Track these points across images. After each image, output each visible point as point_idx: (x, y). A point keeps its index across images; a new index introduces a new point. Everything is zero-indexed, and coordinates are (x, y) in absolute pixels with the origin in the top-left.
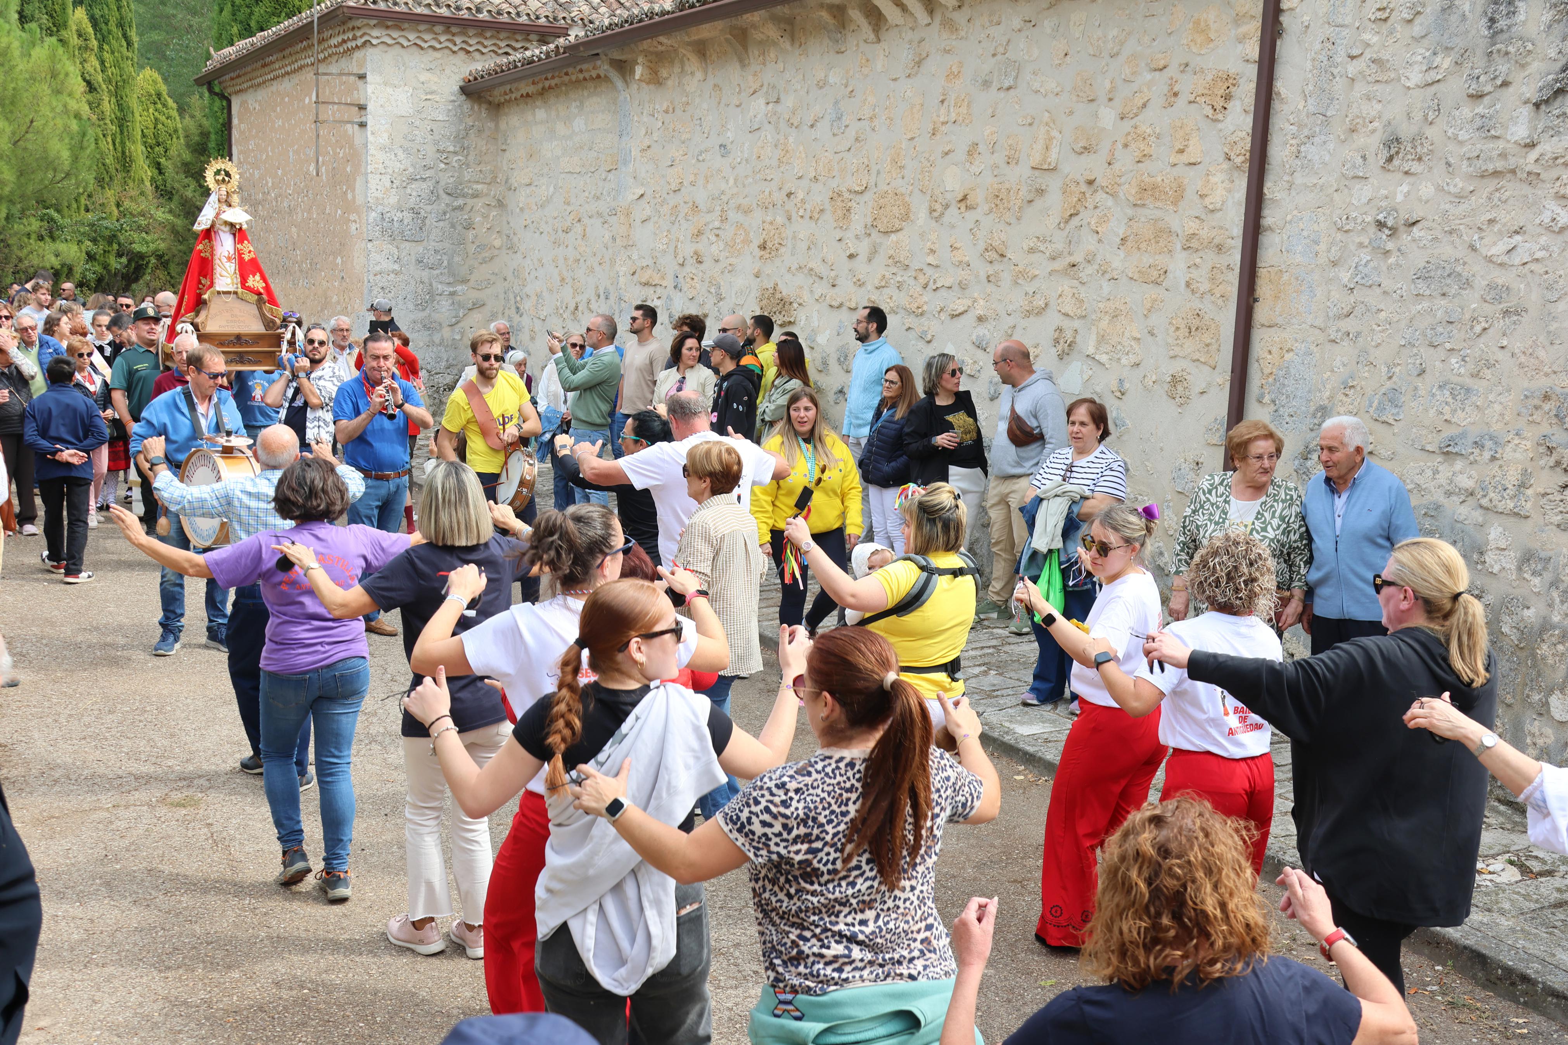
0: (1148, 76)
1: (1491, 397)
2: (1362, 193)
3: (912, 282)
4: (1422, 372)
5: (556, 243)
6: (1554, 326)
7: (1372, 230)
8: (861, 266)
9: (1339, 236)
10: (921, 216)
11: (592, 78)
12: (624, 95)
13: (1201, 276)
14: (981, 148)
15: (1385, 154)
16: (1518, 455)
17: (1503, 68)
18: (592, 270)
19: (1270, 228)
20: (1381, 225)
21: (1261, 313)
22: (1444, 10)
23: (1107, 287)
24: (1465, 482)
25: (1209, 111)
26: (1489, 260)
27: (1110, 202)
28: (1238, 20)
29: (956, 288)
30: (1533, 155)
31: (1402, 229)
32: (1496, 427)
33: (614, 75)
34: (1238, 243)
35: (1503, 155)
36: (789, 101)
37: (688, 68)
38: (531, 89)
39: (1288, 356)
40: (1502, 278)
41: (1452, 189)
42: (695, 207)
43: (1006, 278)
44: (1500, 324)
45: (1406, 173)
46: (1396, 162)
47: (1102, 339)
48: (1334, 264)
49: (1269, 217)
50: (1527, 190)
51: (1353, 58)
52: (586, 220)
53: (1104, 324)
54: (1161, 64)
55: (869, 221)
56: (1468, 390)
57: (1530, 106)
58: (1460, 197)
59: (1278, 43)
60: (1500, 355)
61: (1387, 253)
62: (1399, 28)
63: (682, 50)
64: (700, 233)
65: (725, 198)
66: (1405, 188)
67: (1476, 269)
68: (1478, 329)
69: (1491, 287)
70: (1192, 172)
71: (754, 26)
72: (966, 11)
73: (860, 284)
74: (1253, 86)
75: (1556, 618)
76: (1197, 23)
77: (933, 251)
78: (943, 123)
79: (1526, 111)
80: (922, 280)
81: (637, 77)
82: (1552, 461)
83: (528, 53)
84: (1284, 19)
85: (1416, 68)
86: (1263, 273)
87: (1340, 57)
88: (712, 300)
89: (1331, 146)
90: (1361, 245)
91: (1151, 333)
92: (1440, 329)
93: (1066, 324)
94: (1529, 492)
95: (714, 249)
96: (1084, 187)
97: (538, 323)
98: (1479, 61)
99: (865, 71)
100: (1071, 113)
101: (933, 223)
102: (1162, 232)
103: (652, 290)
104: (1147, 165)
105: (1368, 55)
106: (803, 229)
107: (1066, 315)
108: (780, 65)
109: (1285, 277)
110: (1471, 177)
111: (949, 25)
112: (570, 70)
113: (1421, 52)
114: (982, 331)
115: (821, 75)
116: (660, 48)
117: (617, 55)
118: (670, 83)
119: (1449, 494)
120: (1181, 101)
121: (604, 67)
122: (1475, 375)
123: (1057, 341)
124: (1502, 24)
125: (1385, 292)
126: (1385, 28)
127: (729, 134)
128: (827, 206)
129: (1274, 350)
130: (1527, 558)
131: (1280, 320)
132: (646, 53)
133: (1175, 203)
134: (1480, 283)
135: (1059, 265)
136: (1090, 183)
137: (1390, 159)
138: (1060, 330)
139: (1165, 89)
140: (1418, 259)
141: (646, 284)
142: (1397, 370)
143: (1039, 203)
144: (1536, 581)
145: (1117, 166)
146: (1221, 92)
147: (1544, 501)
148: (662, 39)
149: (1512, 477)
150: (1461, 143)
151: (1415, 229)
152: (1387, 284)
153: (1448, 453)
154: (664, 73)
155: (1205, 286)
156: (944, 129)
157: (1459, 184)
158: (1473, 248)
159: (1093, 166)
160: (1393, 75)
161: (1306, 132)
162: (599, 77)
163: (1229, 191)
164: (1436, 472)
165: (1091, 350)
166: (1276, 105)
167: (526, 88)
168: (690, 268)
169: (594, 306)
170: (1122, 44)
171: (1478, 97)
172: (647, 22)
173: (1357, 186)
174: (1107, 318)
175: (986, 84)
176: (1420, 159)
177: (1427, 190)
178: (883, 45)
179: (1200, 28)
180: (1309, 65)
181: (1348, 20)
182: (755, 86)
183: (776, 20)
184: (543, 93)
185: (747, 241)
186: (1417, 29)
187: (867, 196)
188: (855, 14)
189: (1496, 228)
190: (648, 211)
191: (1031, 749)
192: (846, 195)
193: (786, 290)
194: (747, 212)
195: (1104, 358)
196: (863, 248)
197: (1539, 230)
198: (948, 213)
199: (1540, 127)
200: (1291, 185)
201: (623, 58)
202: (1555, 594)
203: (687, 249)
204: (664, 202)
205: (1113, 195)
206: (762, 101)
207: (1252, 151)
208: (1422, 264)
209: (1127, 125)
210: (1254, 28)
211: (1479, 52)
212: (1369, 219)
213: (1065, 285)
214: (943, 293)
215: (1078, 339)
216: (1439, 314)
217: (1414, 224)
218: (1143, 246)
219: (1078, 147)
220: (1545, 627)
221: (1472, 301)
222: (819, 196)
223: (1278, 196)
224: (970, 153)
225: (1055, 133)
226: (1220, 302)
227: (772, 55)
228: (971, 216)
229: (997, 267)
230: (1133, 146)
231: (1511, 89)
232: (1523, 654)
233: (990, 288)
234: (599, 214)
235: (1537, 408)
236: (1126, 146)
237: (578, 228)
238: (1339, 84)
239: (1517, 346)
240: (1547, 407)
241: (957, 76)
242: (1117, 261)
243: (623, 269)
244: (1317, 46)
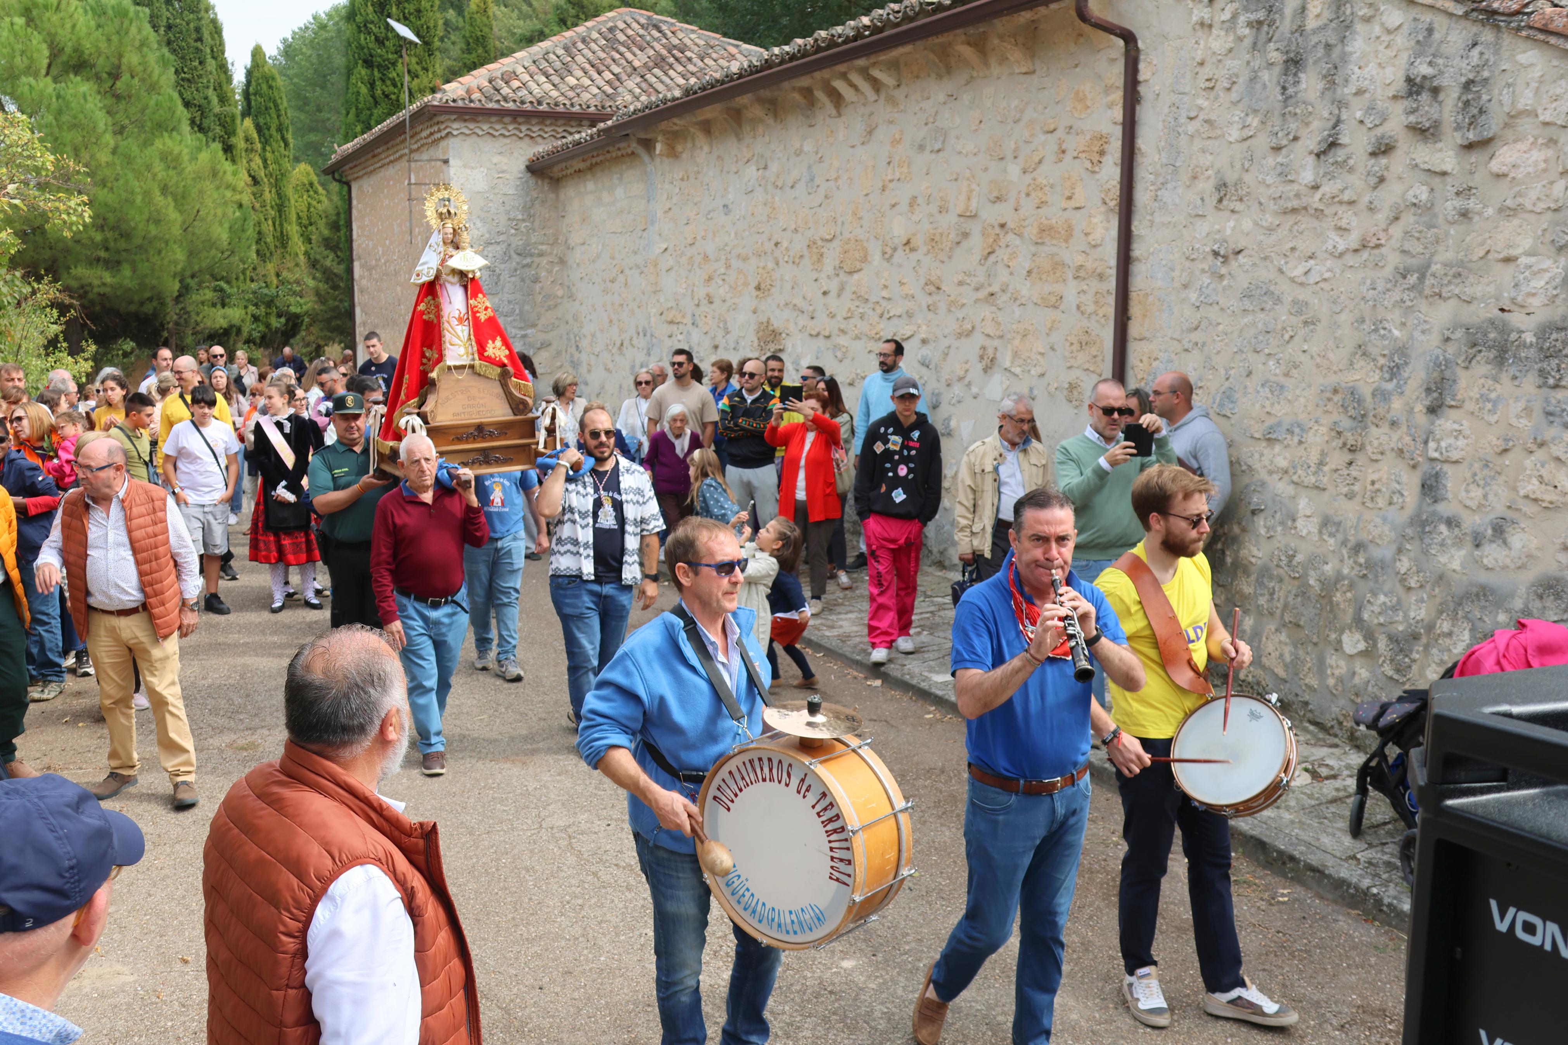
0: (1043, 137)
1: (1298, 392)
2: (1203, 228)
3: (871, 312)
4: (1249, 374)
5: (606, 291)
6: (1339, 333)
7: (1211, 258)
8: (831, 299)
9: (1188, 264)
10: (876, 258)
11: (628, 155)
12: (650, 168)
13: (1088, 300)
14: (920, 200)
15: (1216, 196)
16: (1318, 439)
17: (1293, 126)
18: (632, 312)
19: (1138, 259)
20: (1216, 254)
21: (1134, 329)
22: (1251, 80)
23: (1018, 311)
24: (1282, 463)
25: (1088, 164)
26: (1292, 280)
27: (1018, 241)
28: (1107, 90)
29: (905, 316)
30: (1318, 195)
31: (1232, 256)
32: (1302, 417)
33: (640, 151)
34: (1113, 272)
35: (1298, 196)
36: (774, 168)
37: (698, 144)
38: (582, 166)
39: (1155, 364)
40: (1303, 295)
41: (1265, 224)
42: (706, 257)
43: (942, 306)
44: (1302, 333)
45: (1233, 211)
46: (1225, 203)
47: (1016, 355)
48: (1185, 286)
49: (1138, 250)
50: (1316, 223)
51: (1191, 119)
52: (627, 271)
53: (1017, 342)
54: (1052, 127)
55: (837, 263)
56: (1282, 387)
57: (1313, 157)
58: (1270, 230)
59: (1138, 108)
60: (1303, 358)
61: (1221, 277)
62: (1221, 94)
63: (692, 130)
64: (710, 279)
65: (728, 249)
66: (1232, 224)
67: (1284, 288)
68: (1287, 337)
69: (1295, 302)
70: (1078, 214)
71: (746, 107)
72: (904, 89)
73: (832, 316)
74: (1119, 143)
75: (1346, 571)
76: (1077, 93)
77: (886, 287)
78: (891, 181)
79: (1311, 160)
80: (879, 310)
81: (658, 151)
82: (1340, 443)
83: (577, 136)
84: (1142, 89)
85: (1236, 126)
86: (1133, 295)
87: (1183, 120)
88: (721, 333)
89: (1180, 191)
90: (1203, 271)
91: (1053, 349)
92: (1261, 338)
93: (989, 343)
94: (1326, 469)
95: (722, 291)
96: (997, 230)
97: (593, 358)
98: (1276, 120)
99: (831, 140)
100: (986, 169)
101: (885, 264)
102: (1058, 265)
103: (674, 328)
104: (1044, 211)
105: (1202, 116)
106: (787, 272)
107: (988, 336)
108: (767, 138)
109: (1151, 298)
110: (1276, 213)
111: (892, 101)
112: (611, 149)
113: (1238, 113)
114: (926, 351)
115: (797, 145)
116: (675, 128)
117: (643, 135)
118: (684, 156)
119: (1271, 473)
120: (1068, 158)
121: (634, 146)
122: (1287, 375)
123: (982, 357)
124: (1291, 91)
125: (1222, 309)
126: (1212, 94)
127: (730, 196)
128: (806, 252)
129: (1145, 359)
130: (1326, 522)
131: (1147, 335)
132: (665, 133)
133: (1066, 241)
134: (1287, 299)
135: (982, 294)
136: (1003, 226)
137: (1220, 200)
138: (984, 348)
139: (1055, 147)
140: (1243, 281)
141: (671, 322)
142: (1232, 372)
143: (965, 244)
144: (1331, 541)
145: (1022, 212)
146: (1096, 149)
147: (1336, 476)
148: (675, 120)
149: (1314, 458)
150: (1268, 186)
151: (1240, 257)
152: (1223, 302)
153: (1269, 440)
154: (679, 148)
155: (1091, 308)
156: (891, 185)
157: (1269, 219)
158: (1281, 271)
159: (1004, 212)
160: (1219, 132)
161: (1161, 180)
162: (633, 153)
163: (1107, 229)
164: (1262, 455)
165: (1007, 364)
166: (1139, 159)
167: (578, 165)
168: (704, 308)
169: (635, 342)
170: (1022, 111)
171: (1278, 149)
172: (662, 106)
173: (1198, 222)
174: (1019, 337)
175: (922, 148)
176: (1241, 200)
177: (1247, 224)
178: (844, 118)
179: (1080, 98)
180: (1160, 126)
181: (1187, 89)
182: (749, 156)
183: (761, 101)
184: (591, 168)
185: (746, 284)
186: (1234, 96)
187: (836, 243)
188: (819, 94)
189: (1297, 253)
190: (671, 262)
191: (939, 693)
192: (820, 243)
193: (777, 324)
194: (746, 259)
195: (1017, 370)
196: (833, 286)
197: (1326, 255)
198: (897, 254)
199: (1321, 172)
200: (1152, 222)
201: (648, 136)
202: (1344, 551)
203: (701, 293)
204: (683, 254)
205: (1020, 235)
206: (754, 168)
207: (1121, 196)
208: (1246, 285)
209: (1028, 178)
210: (1118, 96)
211: (1277, 113)
212: (1208, 249)
213: (986, 311)
214: (895, 321)
215: (998, 355)
216: (1260, 325)
217: (1239, 252)
218: (1044, 277)
219: (992, 198)
220: (1339, 577)
221: (1283, 314)
222: (799, 244)
223: (1143, 232)
224: (911, 205)
225: (974, 186)
226: (1103, 321)
227: (760, 130)
228: (914, 256)
229: (935, 298)
230: (1033, 195)
231: (1300, 143)
232: (1324, 602)
233: (930, 316)
234: (637, 266)
235: (1329, 400)
236: (1028, 195)
237: (621, 278)
238: (1183, 140)
239: (1314, 350)
240: (1336, 398)
241: (899, 142)
242: (1025, 289)
243: (653, 311)
244: (1166, 110)
